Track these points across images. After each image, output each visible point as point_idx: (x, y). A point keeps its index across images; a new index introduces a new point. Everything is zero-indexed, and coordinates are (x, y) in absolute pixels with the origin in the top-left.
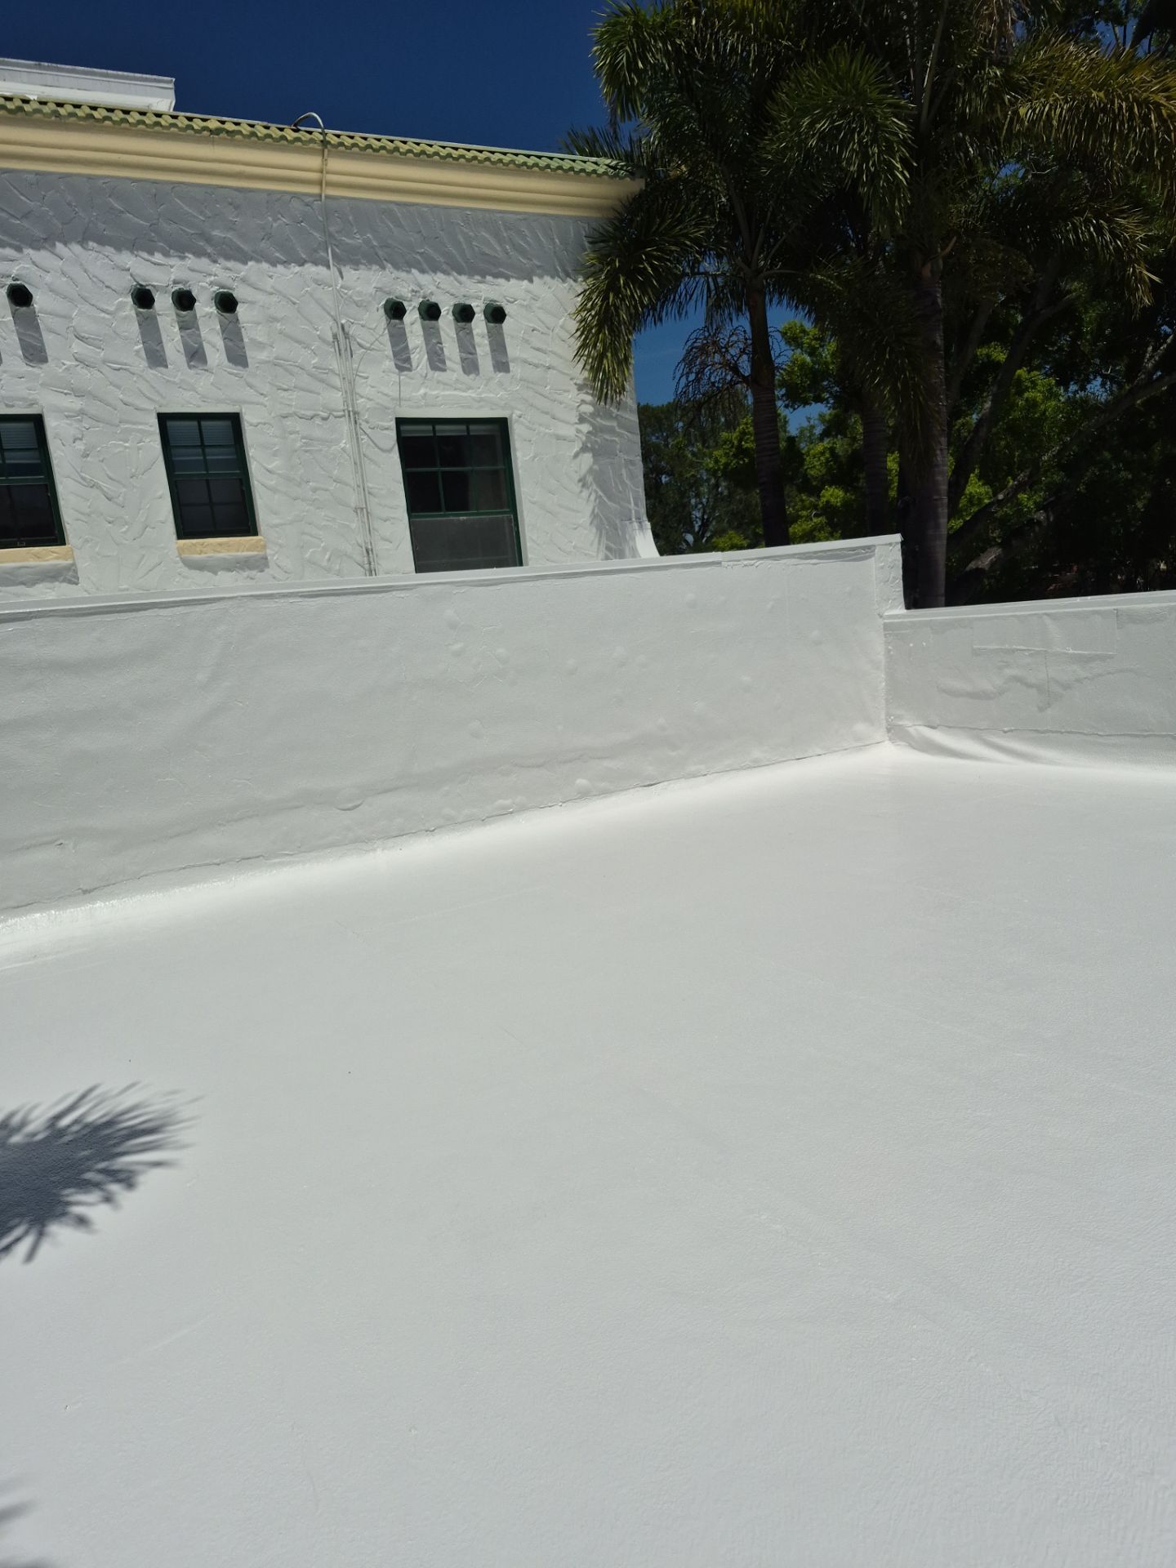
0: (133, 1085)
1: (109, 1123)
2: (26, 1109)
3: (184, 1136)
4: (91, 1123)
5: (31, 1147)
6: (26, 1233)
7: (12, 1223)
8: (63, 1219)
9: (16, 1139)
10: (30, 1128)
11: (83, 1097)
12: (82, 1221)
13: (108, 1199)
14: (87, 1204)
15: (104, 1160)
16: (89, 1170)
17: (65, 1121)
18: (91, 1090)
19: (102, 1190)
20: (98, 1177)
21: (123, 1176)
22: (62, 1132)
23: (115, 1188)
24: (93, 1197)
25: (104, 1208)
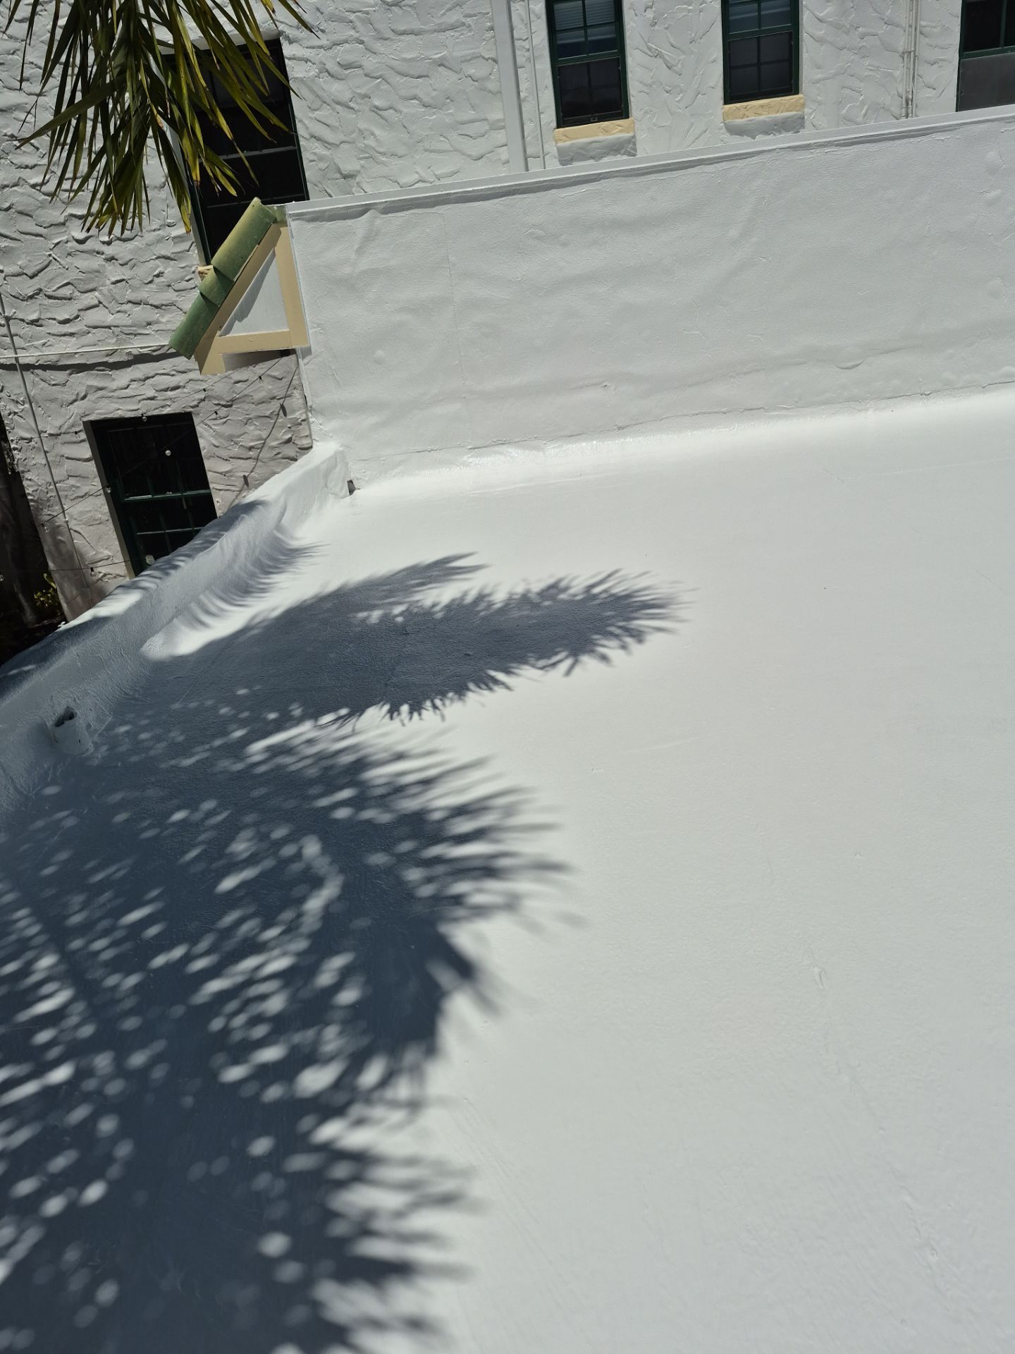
0: (645, 573)
1: (628, 596)
2: (572, 576)
3: (682, 614)
4: (616, 593)
5: (571, 602)
6: (567, 657)
7: (558, 650)
8: (592, 654)
9: (562, 596)
10: (572, 591)
11: (610, 576)
12: (604, 658)
13: (624, 647)
14: (610, 648)
15: (624, 620)
16: (613, 625)
17: (596, 590)
18: (616, 572)
19: (620, 640)
20: (618, 631)
21: (635, 633)
22: (595, 597)
23: (629, 640)
24: (613, 643)
25: (621, 652)
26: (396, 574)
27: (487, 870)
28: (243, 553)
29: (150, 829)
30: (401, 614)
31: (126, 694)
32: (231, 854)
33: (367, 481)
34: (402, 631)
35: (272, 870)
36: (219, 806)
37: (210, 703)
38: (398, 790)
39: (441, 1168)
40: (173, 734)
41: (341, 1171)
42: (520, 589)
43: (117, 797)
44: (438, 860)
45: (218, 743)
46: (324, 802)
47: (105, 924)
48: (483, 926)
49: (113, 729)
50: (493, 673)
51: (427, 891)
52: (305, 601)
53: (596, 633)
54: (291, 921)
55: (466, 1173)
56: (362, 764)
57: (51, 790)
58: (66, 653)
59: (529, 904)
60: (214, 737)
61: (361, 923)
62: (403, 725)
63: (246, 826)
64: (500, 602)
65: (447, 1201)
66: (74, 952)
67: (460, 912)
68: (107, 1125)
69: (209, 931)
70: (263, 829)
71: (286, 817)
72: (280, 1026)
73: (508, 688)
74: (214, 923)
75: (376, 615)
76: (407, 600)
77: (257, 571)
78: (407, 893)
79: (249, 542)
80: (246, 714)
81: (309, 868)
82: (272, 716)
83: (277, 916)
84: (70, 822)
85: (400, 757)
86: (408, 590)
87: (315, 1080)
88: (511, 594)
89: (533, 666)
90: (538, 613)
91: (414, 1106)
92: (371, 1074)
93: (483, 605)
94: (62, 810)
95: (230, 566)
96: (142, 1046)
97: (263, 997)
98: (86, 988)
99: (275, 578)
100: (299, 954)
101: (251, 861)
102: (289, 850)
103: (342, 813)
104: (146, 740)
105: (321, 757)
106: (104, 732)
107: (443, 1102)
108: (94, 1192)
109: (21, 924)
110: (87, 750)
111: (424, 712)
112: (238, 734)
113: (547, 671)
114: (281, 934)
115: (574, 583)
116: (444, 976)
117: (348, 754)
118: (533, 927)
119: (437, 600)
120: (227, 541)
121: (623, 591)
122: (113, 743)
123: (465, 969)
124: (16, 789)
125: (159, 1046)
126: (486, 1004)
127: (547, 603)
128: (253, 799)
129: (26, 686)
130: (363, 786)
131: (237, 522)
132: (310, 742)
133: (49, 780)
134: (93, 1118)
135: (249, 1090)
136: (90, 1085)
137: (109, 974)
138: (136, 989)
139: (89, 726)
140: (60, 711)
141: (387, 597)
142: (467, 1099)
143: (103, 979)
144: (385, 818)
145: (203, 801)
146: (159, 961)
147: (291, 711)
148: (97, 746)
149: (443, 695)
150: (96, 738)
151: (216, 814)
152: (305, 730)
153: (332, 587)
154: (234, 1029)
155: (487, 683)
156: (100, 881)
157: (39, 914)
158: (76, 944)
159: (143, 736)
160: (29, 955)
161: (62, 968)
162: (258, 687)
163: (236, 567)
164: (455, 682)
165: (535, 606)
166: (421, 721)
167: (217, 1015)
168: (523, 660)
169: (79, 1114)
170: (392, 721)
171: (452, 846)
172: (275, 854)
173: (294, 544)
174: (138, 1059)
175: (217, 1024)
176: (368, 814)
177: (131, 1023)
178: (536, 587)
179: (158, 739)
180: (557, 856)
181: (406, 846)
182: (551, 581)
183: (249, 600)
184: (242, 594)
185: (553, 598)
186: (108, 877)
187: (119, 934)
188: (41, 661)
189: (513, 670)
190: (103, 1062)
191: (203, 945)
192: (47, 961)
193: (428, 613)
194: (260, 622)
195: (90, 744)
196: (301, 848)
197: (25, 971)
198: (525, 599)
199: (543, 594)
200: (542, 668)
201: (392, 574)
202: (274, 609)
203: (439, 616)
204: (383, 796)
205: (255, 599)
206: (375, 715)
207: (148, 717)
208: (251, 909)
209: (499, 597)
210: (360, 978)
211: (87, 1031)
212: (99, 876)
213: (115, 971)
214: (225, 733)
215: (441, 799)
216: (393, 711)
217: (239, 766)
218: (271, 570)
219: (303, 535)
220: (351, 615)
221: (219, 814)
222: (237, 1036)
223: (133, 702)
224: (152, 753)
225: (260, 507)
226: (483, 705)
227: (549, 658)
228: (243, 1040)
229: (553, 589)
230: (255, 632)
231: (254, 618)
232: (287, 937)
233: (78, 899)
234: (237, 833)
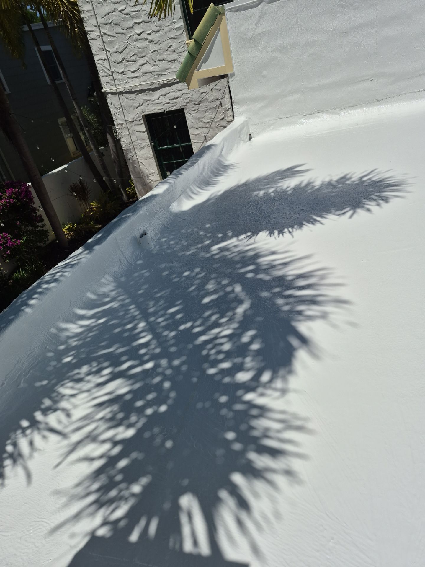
0: (389, 170)
1: (381, 181)
2: (352, 173)
3: (408, 189)
4: (375, 180)
5: (353, 185)
6: (350, 210)
7: (345, 207)
8: (362, 208)
9: (348, 182)
10: (353, 180)
11: (372, 171)
12: (369, 210)
13: (378, 205)
14: (371, 205)
15: (379, 193)
16: (373, 195)
17: (365, 179)
18: (375, 170)
19: (377, 202)
20: (376, 198)
21: (384, 198)
22: (364, 182)
23: (381, 202)
24: (374, 203)
25: (377, 207)
26: (270, 175)
27: (313, 301)
28: (206, 167)
29: (176, 278)
30: (273, 192)
31: (164, 226)
32: (207, 289)
33: (257, 134)
34: (274, 200)
35: (223, 296)
36: (201, 270)
37: (196, 230)
38: (272, 266)
39: (295, 416)
40: (182, 242)
41: (254, 412)
42: (327, 179)
43: (163, 266)
44: (290, 296)
45: (200, 246)
46: (242, 270)
47: (162, 312)
48: (310, 324)
49: (160, 240)
50: (315, 217)
51: (286, 308)
52: (232, 188)
53: (365, 199)
54: (231, 316)
55: (306, 419)
56: (257, 256)
57: (140, 262)
58: (142, 209)
59: (332, 317)
60: (198, 243)
61: (259, 319)
62: (276, 239)
63: (212, 279)
64: (318, 185)
65: (299, 428)
66: (151, 322)
67: (301, 318)
68: (167, 385)
69: (200, 317)
70: (219, 280)
71: (228, 276)
72: (228, 355)
73: (322, 224)
74: (201, 315)
75: (262, 193)
76: (275, 186)
77: (212, 175)
78: (278, 309)
79: (209, 163)
80: (210, 235)
81: (237, 296)
82: (220, 235)
83: (225, 314)
84: (147, 274)
85: (273, 253)
86: (276, 182)
87: (243, 377)
88: (323, 182)
89: (334, 214)
90: (335, 190)
91: (284, 391)
92: (266, 377)
93: (310, 187)
94: (144, 270)
95: (201, 173)
96: (178, 358)
97: (222, 344)
98: (157, 336)
99: (219, 178)
100: (235, 329)
101: (214, 292)
102: (229, 289)
103: (250, 275)
104: (173, 244)
105: (240, 252)
106: (157, 241)
107: (296, 391)
108: (163, 408)
109: (132, 311)
110: (152, 247)
111: (285, 234)
112: (207, 242)
113: (340, 216)
114: (227, 321)
115: (354, 176)
116: (295, 342)
117: (251, 252)
118: (334, 326)
119: (289, 186)
120: (200, 163)
121: (378, 179)
122: (161, 245)
123: (304, 340)
124: (127, 261)
125: (184, 358)
126: (314, 355)
127: (340, 186)
128: (214, 268)
129: (129, 221)
130: (258, 265)
131: (204, 154)
132: (236, 246)
133: (139, 258)
134: (162, 382)
135: (218, 378)
136: (160, 370)
137: (164, 331)
138: (174, 337)
139: (152, 238)
140: (141, 232)
141: (266, 185)
142: (306, 391)
143: (162, 333)
144: (267, 278)
145: (195, 268)
146: (182, 327)
147: (228, 233)
148: (155, 246)
149: (292, 227)
150: (154, 242)
151: (200, 274)
152: (233, 241)
153: (243, 181)
154: (211, 355)
155: (313, 222)
156: (159, 296)
157: (138, 307)
158: (152, 319)
159: (172, 242)
160: (136, 322)
161: (147, 327)
162: (214, 224)
163: (204, 174)
164: (297, 222)
165: (335, 187)
166: (283, 238)
167: (204, 349)
168: (328, 211)
169: (157, 379)
170: (271, 238)
171: (297, 291)
172: (224, 290)
173: (227, 163)
174: (176, 362)
175: (205, 352)
176: (260, 276)
177: (173, 349)
178: (335, 178)
179: (177, 244)
180: (346, 297)
181: (277, 290)
182: (342, 175)
183: (209, 188)
184: (206, 185)
185: (343, 183)
186: (162, 296)
187: (167, 316)
188: (134, 212)
189: (325, 216)
190: (164, 362)
191: (198, 323)
192: (142, 325)
193: (285, 192)
194: (215, 197)
195: (153, 245)
196: (234, 288)
197: (135, 328)
198: (330, 183)
199: (338, 181)
200: (338, 215)
201: (268, 174)
202: (219, 191)
203: (290, 192)
204: (266, 269)
205: (211, 187)
206: (263, 235)
207: (173, 235)
208: (216, 310)
209: (317, 183)
210: (260, 340)
211: (158, 351)
212: (159, 295)
213: (166, 330)
214: (202, 242)
215: (291, 271)
216: (271, 233)
217: (208, 255)
218: (217, 175)
219: (230, 159)
220: (251, 193)
221: (201, 273)
222: (212, 357)
223: (167, 229)
224: (175, 249)
225: (213, 147)
226: (311, 231)
227: (341, 210)
228: (215, 359)
229: (344, 179)
230: (212, 201)
231: (211, 195)
232: (230, 322)
233: (151, 303)
234: (209, 281)
